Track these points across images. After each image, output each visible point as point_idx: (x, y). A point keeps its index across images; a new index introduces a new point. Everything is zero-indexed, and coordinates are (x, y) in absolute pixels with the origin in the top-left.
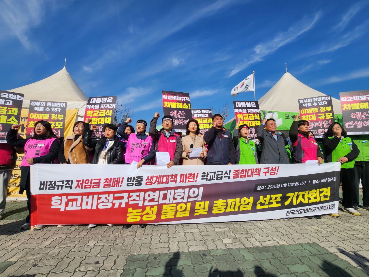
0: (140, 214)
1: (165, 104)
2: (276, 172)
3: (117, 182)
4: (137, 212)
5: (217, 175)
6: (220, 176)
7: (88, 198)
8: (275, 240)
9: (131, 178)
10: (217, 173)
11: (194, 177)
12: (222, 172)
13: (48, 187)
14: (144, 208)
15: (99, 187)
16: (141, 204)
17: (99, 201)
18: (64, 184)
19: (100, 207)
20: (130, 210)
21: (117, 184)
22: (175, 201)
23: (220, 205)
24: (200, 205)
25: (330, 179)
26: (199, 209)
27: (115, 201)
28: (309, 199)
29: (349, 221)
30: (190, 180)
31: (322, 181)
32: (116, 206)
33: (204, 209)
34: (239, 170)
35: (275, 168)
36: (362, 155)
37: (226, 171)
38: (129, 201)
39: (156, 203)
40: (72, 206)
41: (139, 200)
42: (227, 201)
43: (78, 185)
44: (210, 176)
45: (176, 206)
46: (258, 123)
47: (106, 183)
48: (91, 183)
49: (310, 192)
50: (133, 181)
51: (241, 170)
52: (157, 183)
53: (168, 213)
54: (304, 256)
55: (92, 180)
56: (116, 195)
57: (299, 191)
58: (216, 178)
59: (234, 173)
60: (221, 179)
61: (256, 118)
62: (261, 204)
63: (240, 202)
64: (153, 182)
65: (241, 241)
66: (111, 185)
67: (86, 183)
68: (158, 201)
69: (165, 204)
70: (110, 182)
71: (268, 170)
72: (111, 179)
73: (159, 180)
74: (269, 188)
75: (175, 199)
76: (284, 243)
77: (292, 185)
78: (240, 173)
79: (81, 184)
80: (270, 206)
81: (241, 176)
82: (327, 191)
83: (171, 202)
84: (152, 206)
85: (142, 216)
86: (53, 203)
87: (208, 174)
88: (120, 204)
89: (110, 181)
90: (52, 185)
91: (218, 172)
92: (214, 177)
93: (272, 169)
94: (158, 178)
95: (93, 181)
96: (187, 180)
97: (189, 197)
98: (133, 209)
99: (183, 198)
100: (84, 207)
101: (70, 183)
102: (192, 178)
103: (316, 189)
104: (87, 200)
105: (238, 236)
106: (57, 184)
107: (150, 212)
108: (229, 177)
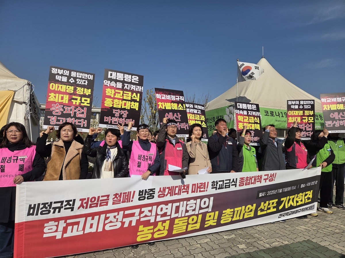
0: (152, 231)
1: (159, 105)
2: (274, 178)
3: (128, 197)
4: (148, 230)
5: (225, 183)
6: (228, 184)
7: (93, 219)
8: (279, 241)
9: (143, 190)
10: (225, 182)
11: (205, 186)
12: (230, 180)
13: (40, 211)
14: (155, 224)
15: (107, 205)
16: (152, 221)
17: (107, 222)
18: (64, 205)
19: (107, 228)
20: (141, 228)
21: (127, 199)
22: (187, 214)
23: (228, 214)
24: (210, 216)
25: (313, 183)
26: (209, 220)
27: (124, 220)
28: (297, 202)
29: (326, 219)
30: (202, 190)
31: (307, 185)
32: (126, 225)
33: (213, 219)
34: (244, 178)
35: (273, 175)
36: (337, 159)
37: (233, 179)
38: (140, 218)
39: (169, 218)
40: (72, 232)
41: (151, 216)
42: (234, 210)
43: (82, 206)
44: (220, 185)
45: (188, 219)
46: (258, 127)
47: (116, 199)
48: (98, 201)
49: (298, 195)
50: (145, 195)
51: (246, 178)
52: (169, 195)
53: (179, 227)
54: (306, 251)
55: (99, 197)
56: (127, 212)
57: (290, 196)
58: (224, 186)
59: (240, 180)
60: (229, 187)
61: (255, 121)
62: (262, 210)
63: (245, 210)
64: (166, 193)
65: (253, 245)
66: (122, 201)
67: (91, 201)
68: (170, 215)
69: (177, 218)
70: (120, 198)
71: (268, 177)
72: (121, 193)
73: (171, 191)
74: (269, 194)
75: (187, 211)
76: (287, 243)
77: (286, 190)
78: (245, 181)
79: (85, 203)
80: (269, 211)
81: (246, 183)
82: (310, 194)
83: (183, 215)
84: (164, 222)
85: (153, 234)
86: (46, 230)
87: (217, 183)
88: (131, 222)
89: (120, 196)
90: (47, 207)
91: (226, 180)
92: (223, 186)
93: (271, 176)
94: (171, 190)
95: (101, 199)
96: (199, 189)
97: (201, 208)
98: (144, 227)
99: (194, 210)
100: (88, 230)
101: (71, 203)
102: (202, 188)
103: (303, 193)
104: (92, 222)
105: (248, 241)
106: (54, 205)
107: (162, 228)
108: (236, 185)
